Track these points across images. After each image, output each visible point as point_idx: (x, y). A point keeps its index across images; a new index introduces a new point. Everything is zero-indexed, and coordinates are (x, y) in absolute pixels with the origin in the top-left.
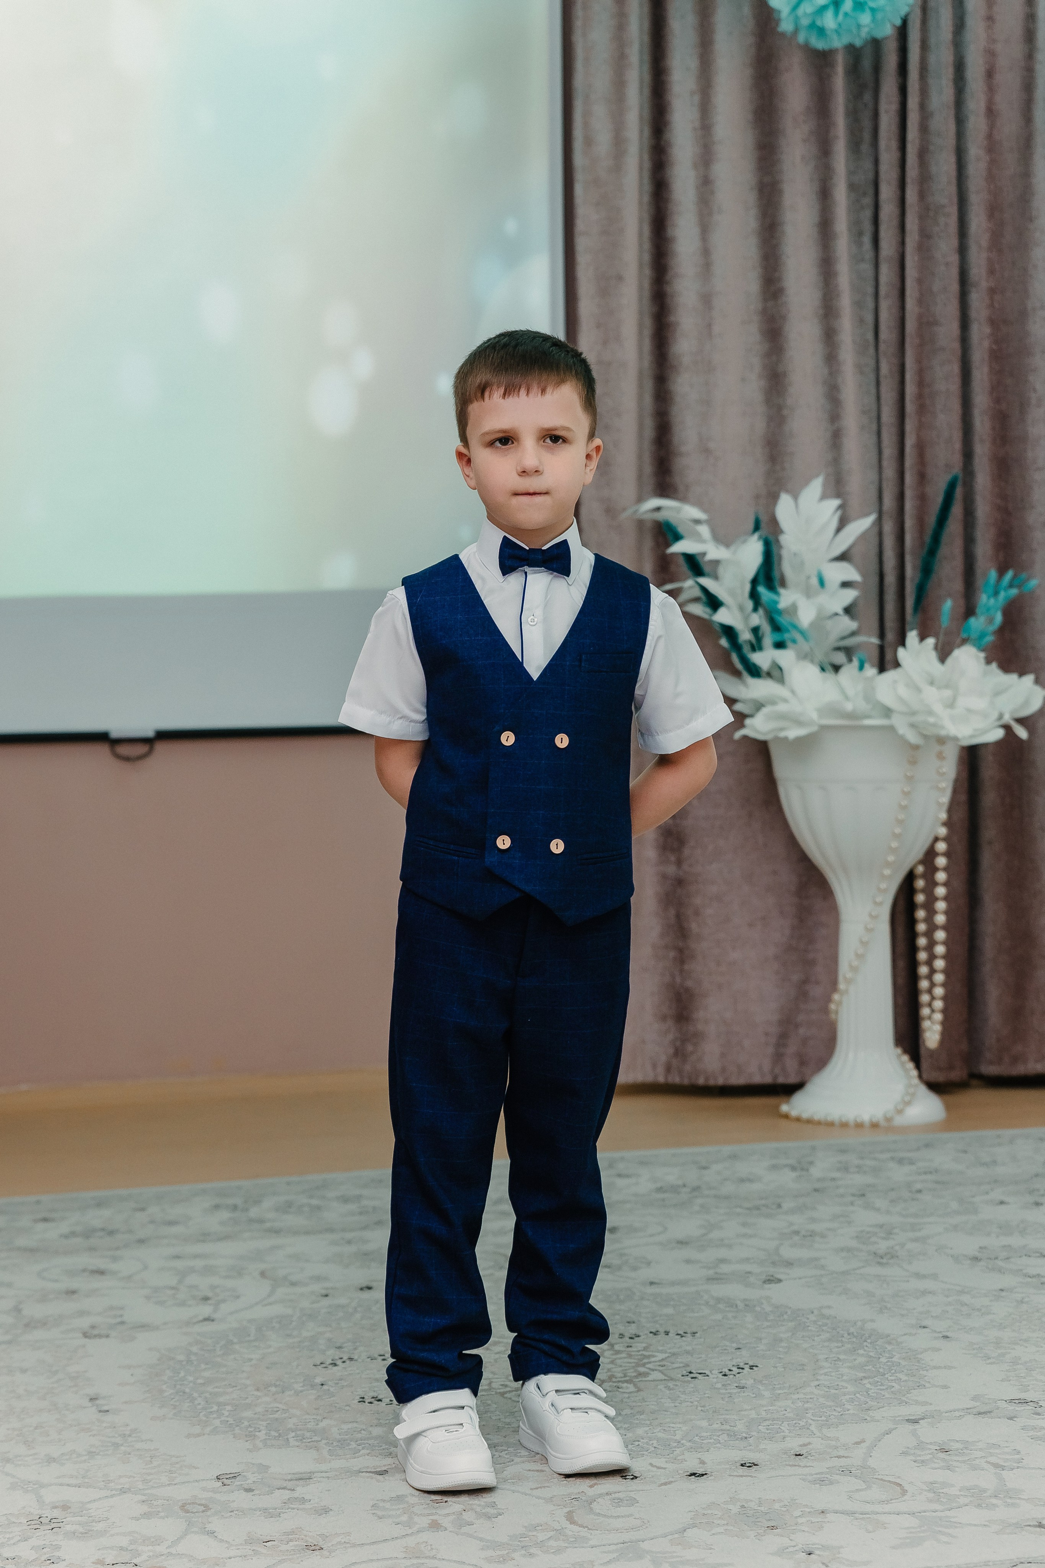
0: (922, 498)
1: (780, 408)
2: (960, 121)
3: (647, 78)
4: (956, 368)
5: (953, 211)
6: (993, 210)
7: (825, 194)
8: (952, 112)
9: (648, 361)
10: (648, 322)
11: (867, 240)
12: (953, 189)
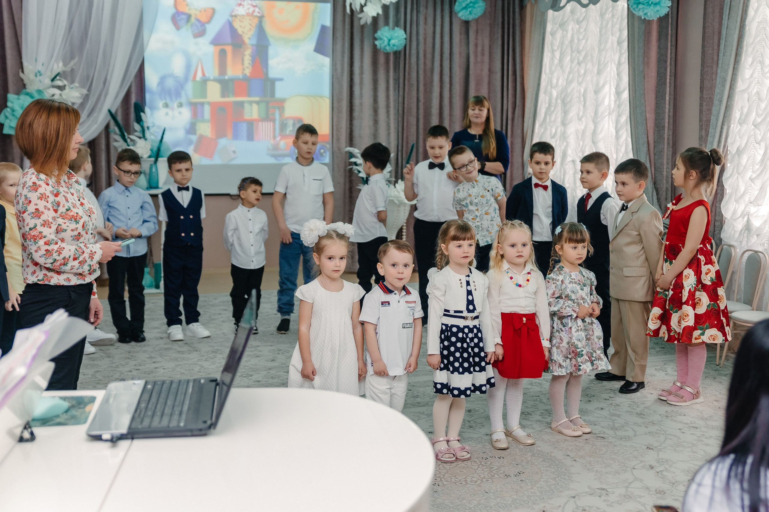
0: (407, 147)
1: (376, 128)
2: (418, 65)
3: (349, 55)
4: (415, 119)
5: (416, 85)
6: (425, 85)
7: (388, 82)
8: (416, 64)
9: (348, 117)
10: (349, 108)
11: (397, 91)
12: (416, 80)
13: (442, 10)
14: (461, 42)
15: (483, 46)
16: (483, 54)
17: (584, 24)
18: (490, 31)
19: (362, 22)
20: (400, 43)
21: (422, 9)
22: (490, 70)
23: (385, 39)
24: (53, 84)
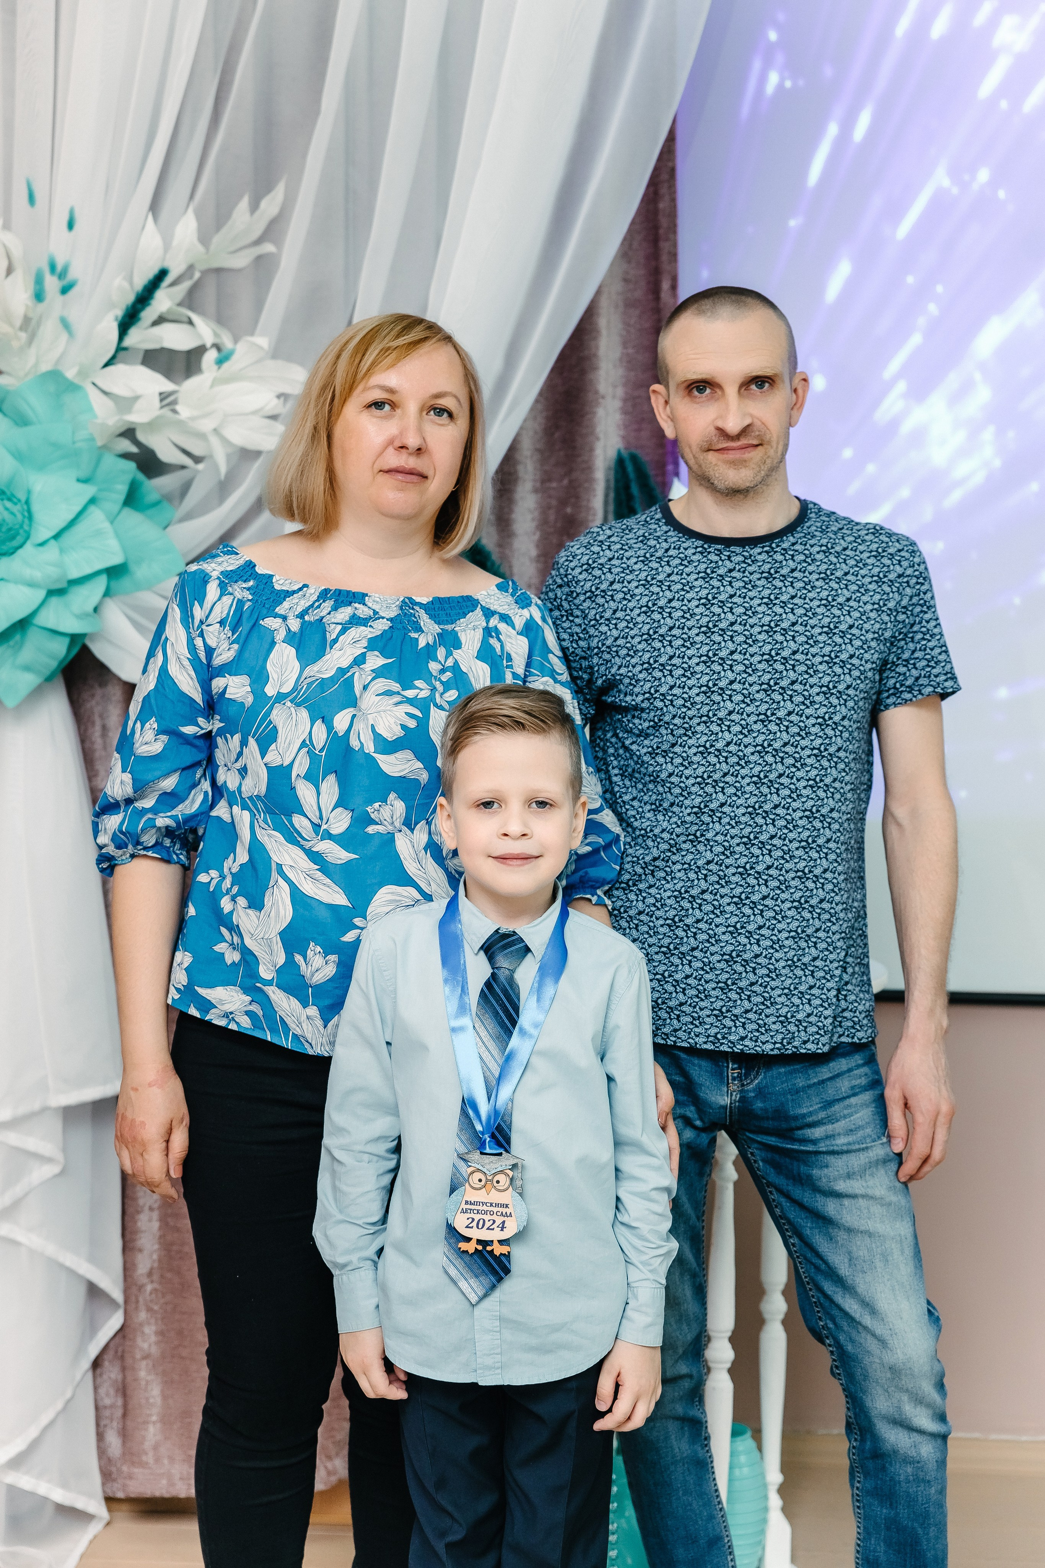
24: (136, 337)
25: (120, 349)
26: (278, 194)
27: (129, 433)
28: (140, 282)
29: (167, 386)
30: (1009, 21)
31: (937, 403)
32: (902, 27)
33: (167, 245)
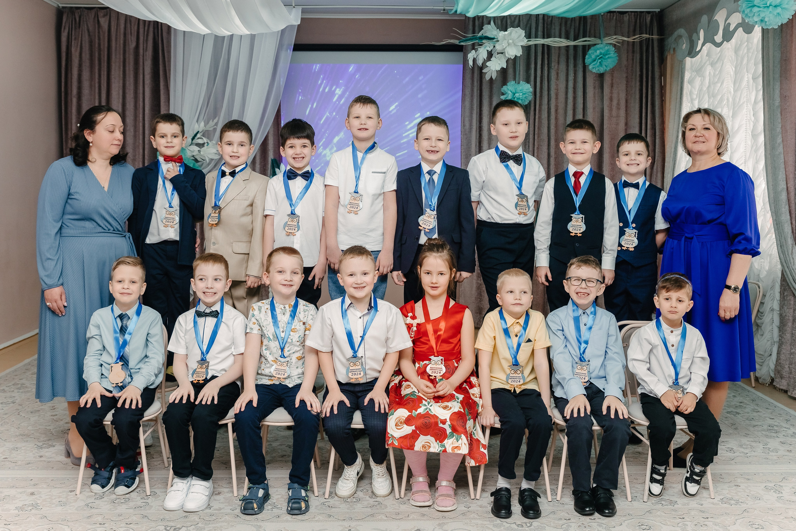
2: (549, 120)
5: (546, 140)
8: (546, 119)
12: (547, 135)
13: (575, 66)
14: (594, 97)
15: (619, 100)
16: (618, 109)
17: (719, 65)
18: (626, 84)
19: (487, 77)
20: (524, 96)
21: (554, 65)
22: (626, 124)
23: (509, 92)
24: (194, 141)
25: (192, 143)
26: (217, 118)
27: (193, 156)
28: (195, 133)
29: (199, 149)
30: (338, 89)
31: (328, 150)
32: (321, 90)
33: (199, 127)
